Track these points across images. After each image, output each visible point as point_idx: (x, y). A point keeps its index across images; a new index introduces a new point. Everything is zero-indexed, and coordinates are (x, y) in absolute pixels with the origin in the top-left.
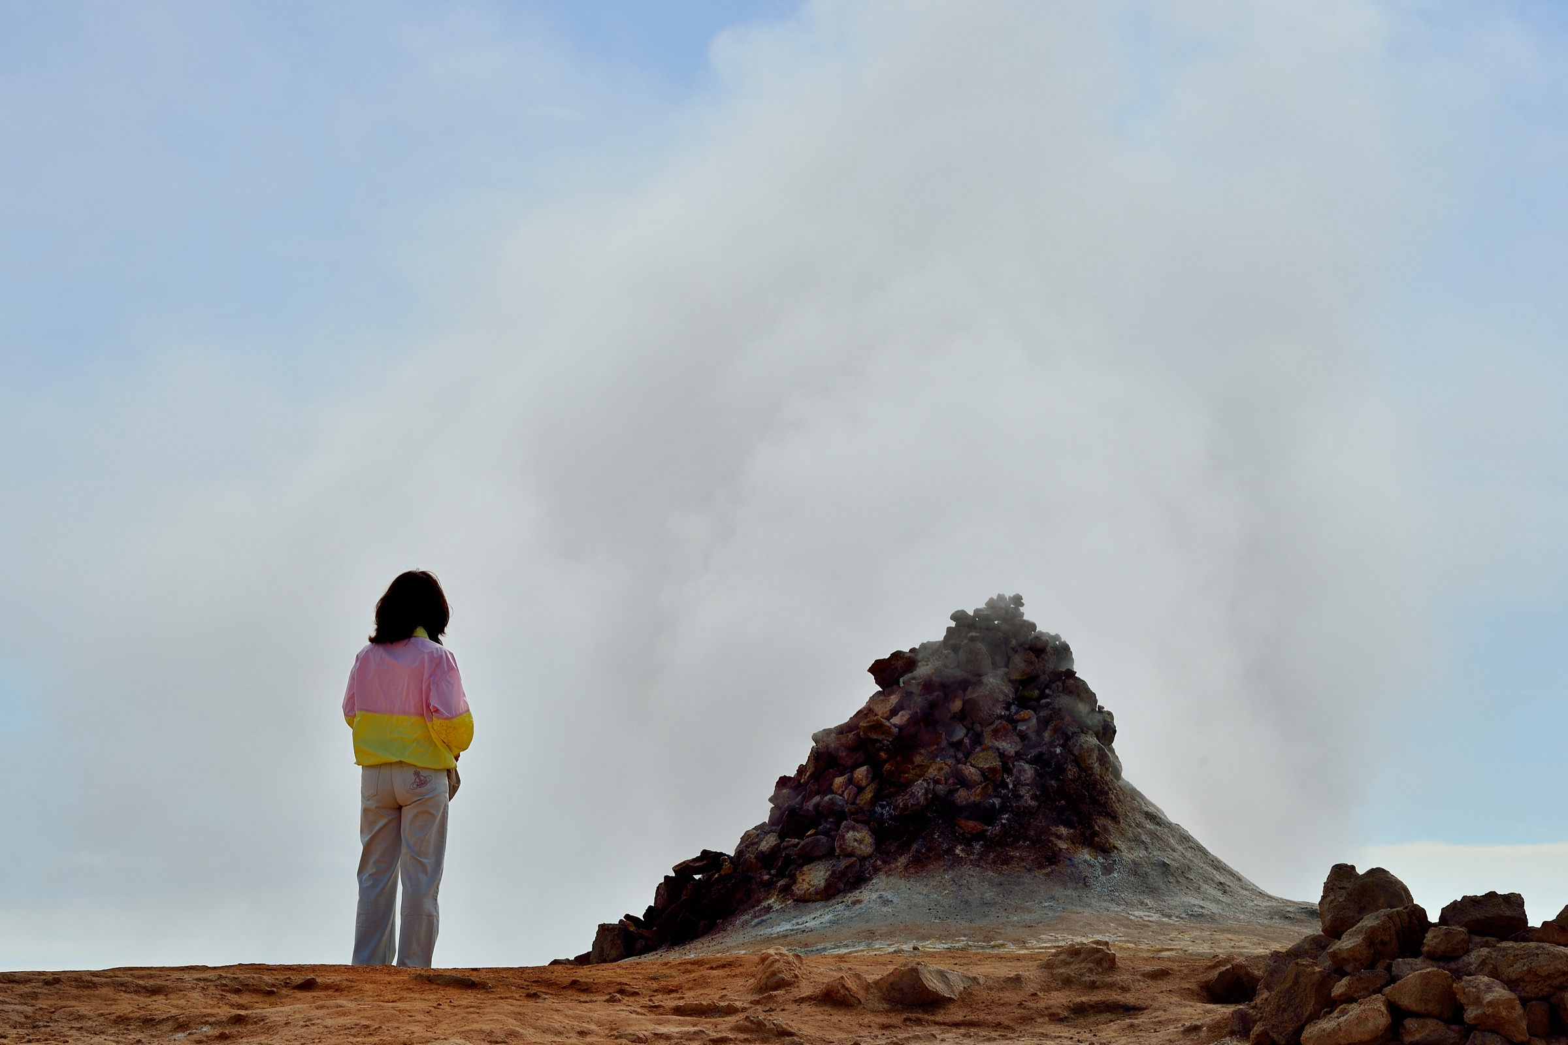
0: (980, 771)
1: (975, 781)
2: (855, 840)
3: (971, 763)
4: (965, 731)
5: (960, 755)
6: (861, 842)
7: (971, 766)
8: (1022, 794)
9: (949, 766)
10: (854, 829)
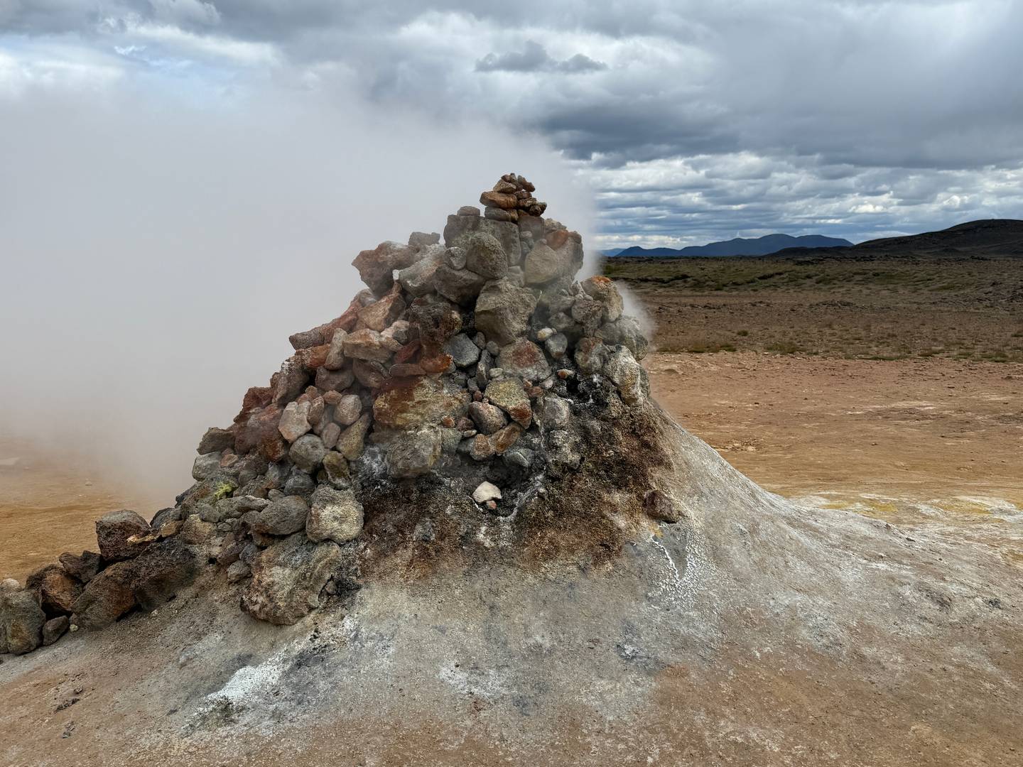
0: (502, 410)
1: (495, 426)
2: (336, 518)
3: (489, 399)
4: (477, 351)
5: (473, 386)
6: (341, 519)
7: (490, 403)
8: (559, 443)
9: (460, 401)
10: (333, 501)
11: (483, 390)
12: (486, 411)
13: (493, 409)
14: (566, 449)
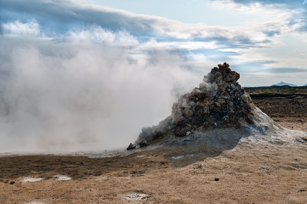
1: (219, 106)
9: (213, 102)
11: (217, 100)
12: (217, 104)
13: (219, 103)
14: (232, 110)
